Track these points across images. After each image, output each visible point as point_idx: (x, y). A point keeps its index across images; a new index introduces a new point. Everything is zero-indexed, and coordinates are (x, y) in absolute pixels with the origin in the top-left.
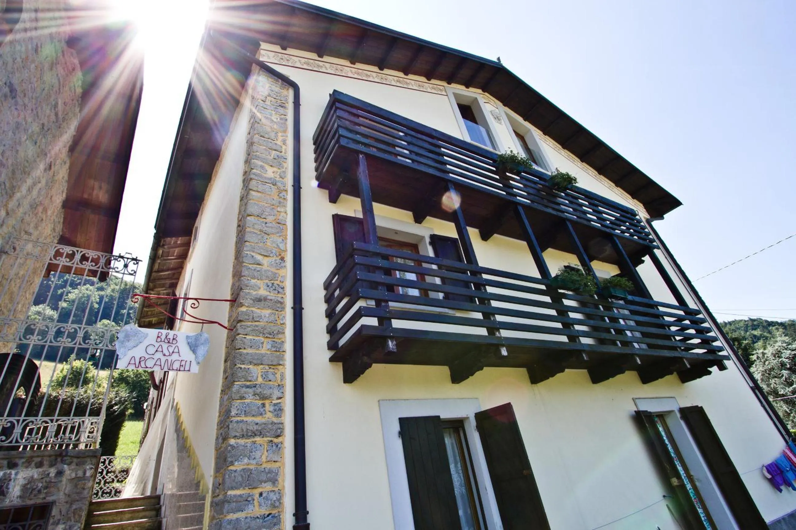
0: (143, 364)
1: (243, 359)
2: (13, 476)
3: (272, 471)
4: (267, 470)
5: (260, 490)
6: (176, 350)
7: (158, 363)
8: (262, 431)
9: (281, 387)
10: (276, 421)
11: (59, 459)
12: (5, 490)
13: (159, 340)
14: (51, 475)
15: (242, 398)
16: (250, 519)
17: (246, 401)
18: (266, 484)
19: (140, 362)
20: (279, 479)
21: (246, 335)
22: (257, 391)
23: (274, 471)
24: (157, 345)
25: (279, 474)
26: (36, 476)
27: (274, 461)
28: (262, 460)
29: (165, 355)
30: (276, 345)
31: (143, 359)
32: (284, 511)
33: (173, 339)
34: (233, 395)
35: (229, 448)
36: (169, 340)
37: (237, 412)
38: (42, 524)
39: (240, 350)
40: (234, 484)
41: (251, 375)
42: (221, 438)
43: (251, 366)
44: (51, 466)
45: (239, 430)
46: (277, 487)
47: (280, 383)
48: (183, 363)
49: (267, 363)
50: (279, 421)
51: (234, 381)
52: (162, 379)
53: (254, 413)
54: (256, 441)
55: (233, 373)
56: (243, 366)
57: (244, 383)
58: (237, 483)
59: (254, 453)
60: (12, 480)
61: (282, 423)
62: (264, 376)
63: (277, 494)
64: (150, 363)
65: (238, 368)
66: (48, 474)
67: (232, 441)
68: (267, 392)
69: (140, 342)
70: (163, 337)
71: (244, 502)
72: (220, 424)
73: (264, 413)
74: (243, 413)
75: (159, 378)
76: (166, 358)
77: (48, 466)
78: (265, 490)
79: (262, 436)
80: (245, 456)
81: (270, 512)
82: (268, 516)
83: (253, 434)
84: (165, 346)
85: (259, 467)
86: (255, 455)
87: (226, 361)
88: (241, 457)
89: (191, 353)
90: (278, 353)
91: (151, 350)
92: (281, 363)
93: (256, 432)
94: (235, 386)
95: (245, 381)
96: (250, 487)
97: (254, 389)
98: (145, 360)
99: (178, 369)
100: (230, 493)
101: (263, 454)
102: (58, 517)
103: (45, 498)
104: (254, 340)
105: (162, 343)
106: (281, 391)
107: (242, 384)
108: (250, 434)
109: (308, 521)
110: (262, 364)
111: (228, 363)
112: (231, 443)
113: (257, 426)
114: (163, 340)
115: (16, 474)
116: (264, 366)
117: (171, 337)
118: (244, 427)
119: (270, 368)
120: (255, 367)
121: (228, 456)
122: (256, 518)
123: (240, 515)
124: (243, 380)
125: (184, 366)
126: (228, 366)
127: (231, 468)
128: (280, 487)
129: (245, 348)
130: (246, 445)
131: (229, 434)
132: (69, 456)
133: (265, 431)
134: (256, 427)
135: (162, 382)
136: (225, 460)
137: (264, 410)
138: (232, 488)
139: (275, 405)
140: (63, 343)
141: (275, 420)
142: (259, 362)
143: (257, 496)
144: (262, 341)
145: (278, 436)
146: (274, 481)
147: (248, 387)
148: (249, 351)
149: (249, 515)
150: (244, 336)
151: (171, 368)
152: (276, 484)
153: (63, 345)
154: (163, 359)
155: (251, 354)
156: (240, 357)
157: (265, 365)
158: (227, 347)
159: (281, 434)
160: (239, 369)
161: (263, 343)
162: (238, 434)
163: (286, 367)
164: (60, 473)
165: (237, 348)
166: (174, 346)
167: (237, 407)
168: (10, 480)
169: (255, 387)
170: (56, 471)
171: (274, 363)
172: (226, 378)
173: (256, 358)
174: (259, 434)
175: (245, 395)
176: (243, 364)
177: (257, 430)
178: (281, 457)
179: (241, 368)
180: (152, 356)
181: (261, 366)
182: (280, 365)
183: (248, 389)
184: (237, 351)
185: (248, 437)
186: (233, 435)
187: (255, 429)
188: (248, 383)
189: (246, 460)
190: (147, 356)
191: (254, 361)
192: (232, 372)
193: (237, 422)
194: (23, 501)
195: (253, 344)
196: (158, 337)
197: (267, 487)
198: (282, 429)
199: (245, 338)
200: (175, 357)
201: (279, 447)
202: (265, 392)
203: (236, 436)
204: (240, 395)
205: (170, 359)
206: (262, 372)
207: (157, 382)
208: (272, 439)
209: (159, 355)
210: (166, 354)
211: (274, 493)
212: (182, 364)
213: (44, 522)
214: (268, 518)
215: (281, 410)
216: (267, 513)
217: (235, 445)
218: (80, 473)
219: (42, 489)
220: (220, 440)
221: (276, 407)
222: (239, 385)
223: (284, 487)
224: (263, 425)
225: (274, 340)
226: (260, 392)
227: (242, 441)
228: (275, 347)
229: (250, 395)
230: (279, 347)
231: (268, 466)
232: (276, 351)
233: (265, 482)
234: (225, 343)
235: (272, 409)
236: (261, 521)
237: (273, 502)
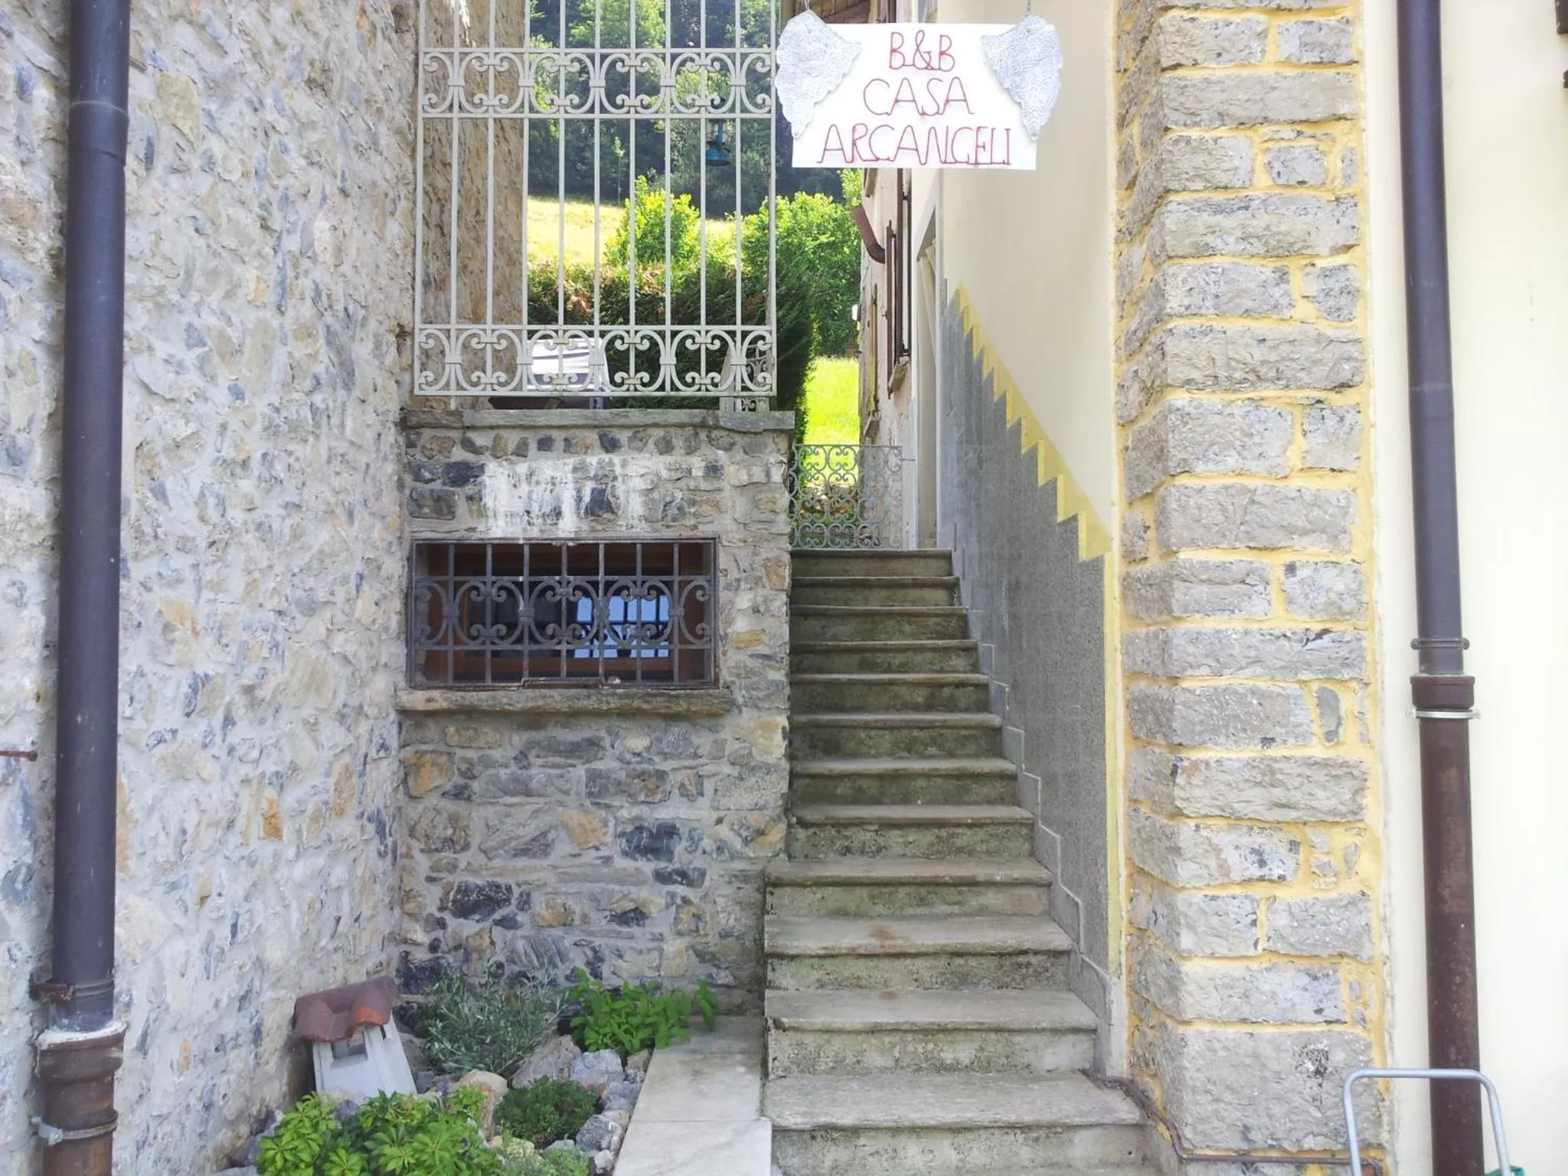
0: (862, 145)
1: (1191, 103)
2: (618, 470)
3: (1327, 501)
4: (1308, 498)
5: (1288, 557)
6: (956, 93)
7: (908, 142)
8: (1282, 367)
9: (1345, 203)
10: (1331, 333)
11: (703, 435)
12: (612, 500)
13: (897, 60)
14: (694, 472)
15: (1202, 251)
16: (1259, 637)
17: (1216, 260)
18: (1306, 540)
19: (854, 144)
20: (1353, 530)
21: (1196, 7)
22: (1255, 222)
23: (1334, 502)
24: (895, 78)
25: (1351, 510)
26: (664, 474)
27: (1333, 470)
28: (1290, 464)
29: (923, 114)
30: (1321, 37)
31: (860, 131)
32: (1377, 627)
33: (942, 53)
34: (1170, 243)
35: (1172, 416)
36: (926, 56)
37: (1186, 302)
38: (705, 584)
39: (1179, 72)
40: (1200, 532)
41: (1226, 166)
42: (1136, 386)
43: (1222, 132)
44: (690, 451)
45: (1202, 361)
46: (1348, 552)
47: (1342, 193)
48: (985, 137)
49: (1287, 116)
50: (1345, 332)
51: (1168, 191)
52: (894, 227)
53: (1247, 303)
54: (1262, 399)
55: (1162, 161)
56: (1194, 134)
57: (1205, 195)
58: (1206, 527)
59: (1257, 439)
60: (620, 479)
61: (1357, 341)
62: (1277, 166)
63: (1349, 576)
64: (884, 146)
65: (1177, 142)
66: (689, 471)
67: (1179, 398)
68: (1291, 225)
69: (844, 75)
70: (909, 49)
71: (1235, 587)
72: (1127, 344)
73: (1284, 301)
74: (1209, 303)
75: (882, 223)
76: (929, 122)
77: (683, 451)
78: (1304, 558)
79: (1283, 382)
80: (1230, 445)
81: (1328, 626)
82: (1319, 636)
83: (1252, 377)
84: (920, 79)
85: (1280, 484)
86: (1260, 445)
87: (1122, 122)
88: (1216, 448)
89: (1004, 99)
90: (1330, 72)
91: (881, 99)
92: (1344, 109)
93: (1263, 370)
94: (1173, 207)
95: (1206, 188)
96: (1252, 544)
97: (1242, 214)
98: (870, 135)
99: (972, 160)
100: (1185, 555)
101: (1290, 443)
102: (734, 574)
103: (695, 527)
104: (1229, 24)
105: (908, 72)
106: (1345, 221)
107: (1195, 200)
108: (1238, 375)
109: (1468, 671)
110: (1266, 120)
111: (1135, 129)
112: (1178, 404)
113: (1264, 348)
114: (909, 61)
115: (624, 464)
116: (1275, 128)
117: (931, 45)
118: (1216, 351)
119: (1299, 133)
120: (1241, 135)
121: (1171, 442)
122: (1278, 638)
123: (1230, 624)
124: (1199, 185)
125: (988, 147)
126: (1136, 141)
127: (1183, 480)
128: (1358, 552)
129: (1195, 64)
130: (1229, 410)
131: (1165, 371)
132: (724, 429)
133: (1294, 365)
134: (1258, 353)
135: (897, 235)
136: (1161, 455)
137: (1286, 293)
138: (1193, 543)
139: (1327, 274)
140: (632, 110)
141: (1329, 328)
142: (1254, 111)
143: (1280, 573)
144: (1260, 29)
145: (1343, 386)
146: (1335, 533)
147: (1218, 209)
148: (1217, 71)
149: (1256, 626)
150: (1187, 15)
151: (950, 159)
152: (1344, 543)
153: (633, 117)
154: (922, 127)
155: (1220, 82)
156: (1183, 99)
157: (1278, 122)
158: (1122, 71)
159: (1356, 379)
160: (1183, 144)
161: (1262, 35)
162: (1196, 375)
163: (1363, 123)
164: (713, 470)
165: (1165, 63)
166: (947, 77)
167: (1184, 281)
168: (615, 478)
169: (1246, 208)
170: (703, 464)
171: (1317, 115)
172: (1131, 185)
173: (1242, 96)
174: (1272, 374)
175: (1210, 239)
176: (1196, 124)
177: (1264, 362)
178: (1358, 458)
179: (1188, 141)
180: (885, 119)
181: (1266, 130)
182: (1339, 118)
183: (1219, 217)
184: (1168, 74)
185: (1234, 385)
186: (1182, 377)
187: (1258, 356)
188: (1219, 197)
189: (1232, 460)
190: (873, 122)
191: (1233, 110)
192: (1155, 159)
193: (1191, 335)
194: (655, 530)
195: (1227, 44)
196: (893, 51)
197: (1310, 551)
198: (1357, 360)
199: (1193, 20)
200: (955, 116)
201: (1347, 421)
202: (1283, 228)
203: (1189, 382)
204: (1193, 239)
205: (940, 123)
206: (1268, 150)
207: (880, 237)
208: (1322, 395)
209: (906, 115)
210: (926, 110)
211: (1336, 571)
212: (980, 143)
213: (708, 581)
214: (1319, 642)
215: (1351, 292)
216: (1317, 627)
217: (1192, 411)
218: (758, 475)
219: (685, 505)
220: (1135, 395)
221: (1331, 282)
222: (1186, 203)
223: (1372, 554)
224: (1285, 348)
225: (1309, 17)
226: (1268, 227)
227: (1212, 399)
228: (1314, 45)
229: (1231, 240)
230: (1331, 43)
231: (1311, 484)
232: (1320, 63)
233: (1305, 532)
234: (1110, 53)
235: (1314, 287)
236: (1298, 647)
237: (1333, 595)
